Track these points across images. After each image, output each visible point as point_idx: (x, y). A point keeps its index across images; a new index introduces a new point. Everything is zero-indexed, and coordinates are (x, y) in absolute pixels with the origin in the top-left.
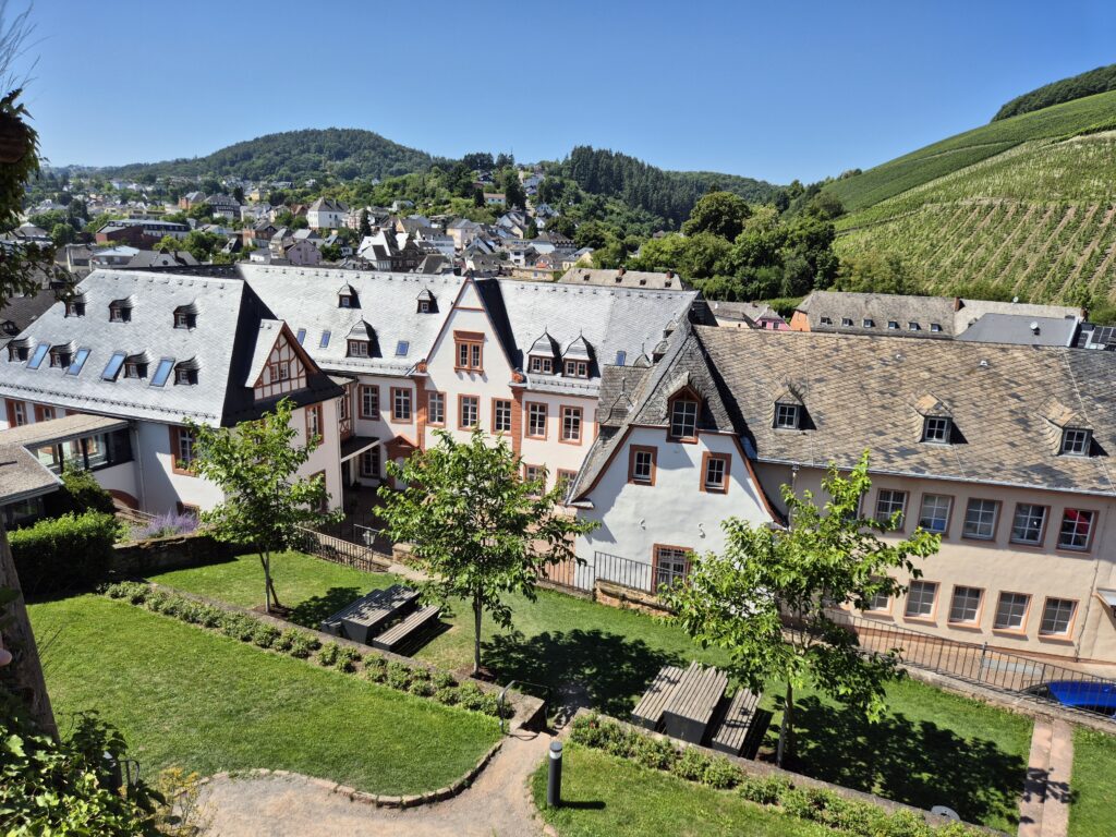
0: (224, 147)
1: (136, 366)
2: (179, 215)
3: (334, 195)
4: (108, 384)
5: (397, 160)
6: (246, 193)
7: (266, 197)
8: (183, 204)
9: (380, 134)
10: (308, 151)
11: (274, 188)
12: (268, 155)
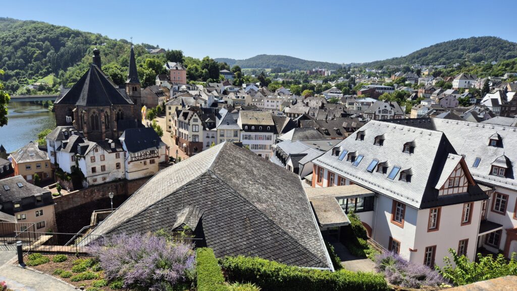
0: (415, 51)
1: (383, 168)
2: (391, 83)
3: (469, 71)
4: (369, 174)
5: (509, 50)
6: (422, 72)
7: (431, 73)
8: (393, 77)
9: (500, 38)
10: (457, 49)
11: (436, 69)
12: (436, 53)
